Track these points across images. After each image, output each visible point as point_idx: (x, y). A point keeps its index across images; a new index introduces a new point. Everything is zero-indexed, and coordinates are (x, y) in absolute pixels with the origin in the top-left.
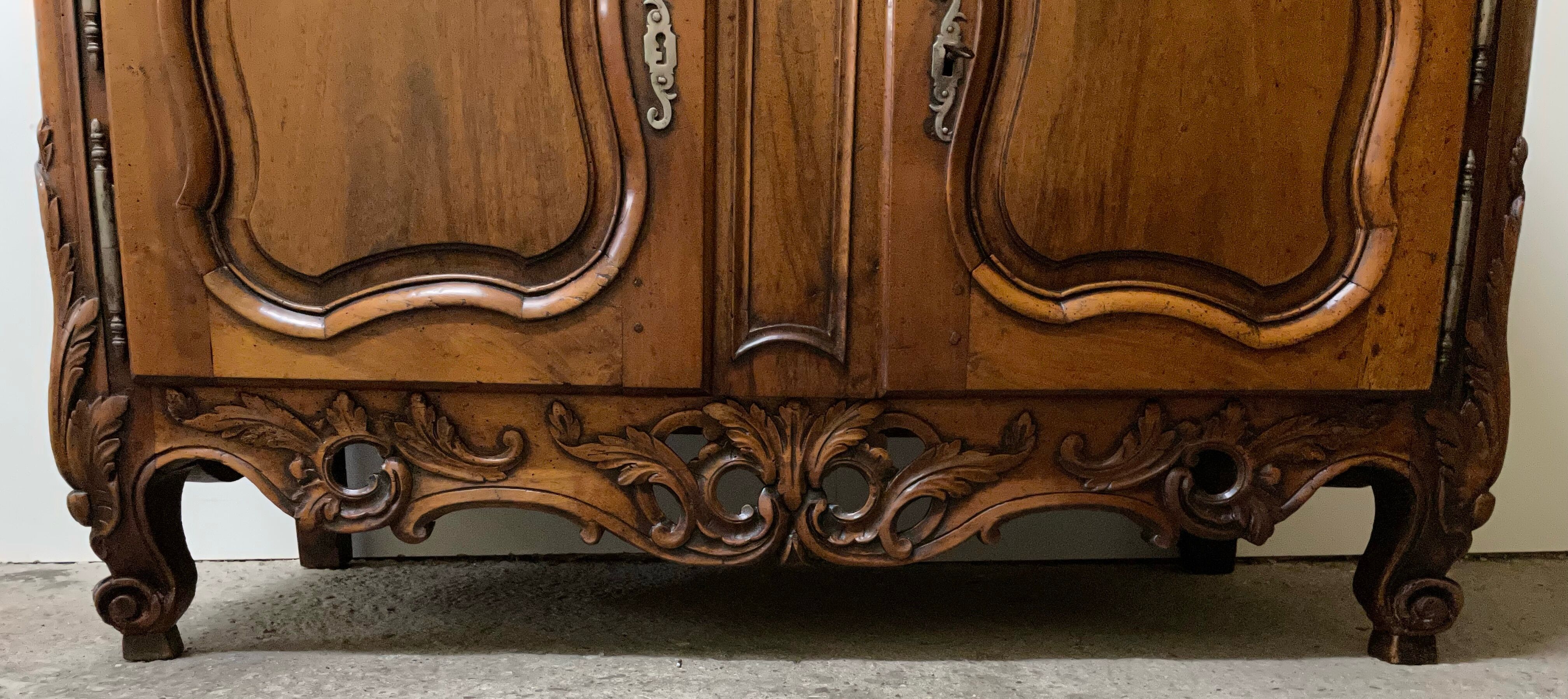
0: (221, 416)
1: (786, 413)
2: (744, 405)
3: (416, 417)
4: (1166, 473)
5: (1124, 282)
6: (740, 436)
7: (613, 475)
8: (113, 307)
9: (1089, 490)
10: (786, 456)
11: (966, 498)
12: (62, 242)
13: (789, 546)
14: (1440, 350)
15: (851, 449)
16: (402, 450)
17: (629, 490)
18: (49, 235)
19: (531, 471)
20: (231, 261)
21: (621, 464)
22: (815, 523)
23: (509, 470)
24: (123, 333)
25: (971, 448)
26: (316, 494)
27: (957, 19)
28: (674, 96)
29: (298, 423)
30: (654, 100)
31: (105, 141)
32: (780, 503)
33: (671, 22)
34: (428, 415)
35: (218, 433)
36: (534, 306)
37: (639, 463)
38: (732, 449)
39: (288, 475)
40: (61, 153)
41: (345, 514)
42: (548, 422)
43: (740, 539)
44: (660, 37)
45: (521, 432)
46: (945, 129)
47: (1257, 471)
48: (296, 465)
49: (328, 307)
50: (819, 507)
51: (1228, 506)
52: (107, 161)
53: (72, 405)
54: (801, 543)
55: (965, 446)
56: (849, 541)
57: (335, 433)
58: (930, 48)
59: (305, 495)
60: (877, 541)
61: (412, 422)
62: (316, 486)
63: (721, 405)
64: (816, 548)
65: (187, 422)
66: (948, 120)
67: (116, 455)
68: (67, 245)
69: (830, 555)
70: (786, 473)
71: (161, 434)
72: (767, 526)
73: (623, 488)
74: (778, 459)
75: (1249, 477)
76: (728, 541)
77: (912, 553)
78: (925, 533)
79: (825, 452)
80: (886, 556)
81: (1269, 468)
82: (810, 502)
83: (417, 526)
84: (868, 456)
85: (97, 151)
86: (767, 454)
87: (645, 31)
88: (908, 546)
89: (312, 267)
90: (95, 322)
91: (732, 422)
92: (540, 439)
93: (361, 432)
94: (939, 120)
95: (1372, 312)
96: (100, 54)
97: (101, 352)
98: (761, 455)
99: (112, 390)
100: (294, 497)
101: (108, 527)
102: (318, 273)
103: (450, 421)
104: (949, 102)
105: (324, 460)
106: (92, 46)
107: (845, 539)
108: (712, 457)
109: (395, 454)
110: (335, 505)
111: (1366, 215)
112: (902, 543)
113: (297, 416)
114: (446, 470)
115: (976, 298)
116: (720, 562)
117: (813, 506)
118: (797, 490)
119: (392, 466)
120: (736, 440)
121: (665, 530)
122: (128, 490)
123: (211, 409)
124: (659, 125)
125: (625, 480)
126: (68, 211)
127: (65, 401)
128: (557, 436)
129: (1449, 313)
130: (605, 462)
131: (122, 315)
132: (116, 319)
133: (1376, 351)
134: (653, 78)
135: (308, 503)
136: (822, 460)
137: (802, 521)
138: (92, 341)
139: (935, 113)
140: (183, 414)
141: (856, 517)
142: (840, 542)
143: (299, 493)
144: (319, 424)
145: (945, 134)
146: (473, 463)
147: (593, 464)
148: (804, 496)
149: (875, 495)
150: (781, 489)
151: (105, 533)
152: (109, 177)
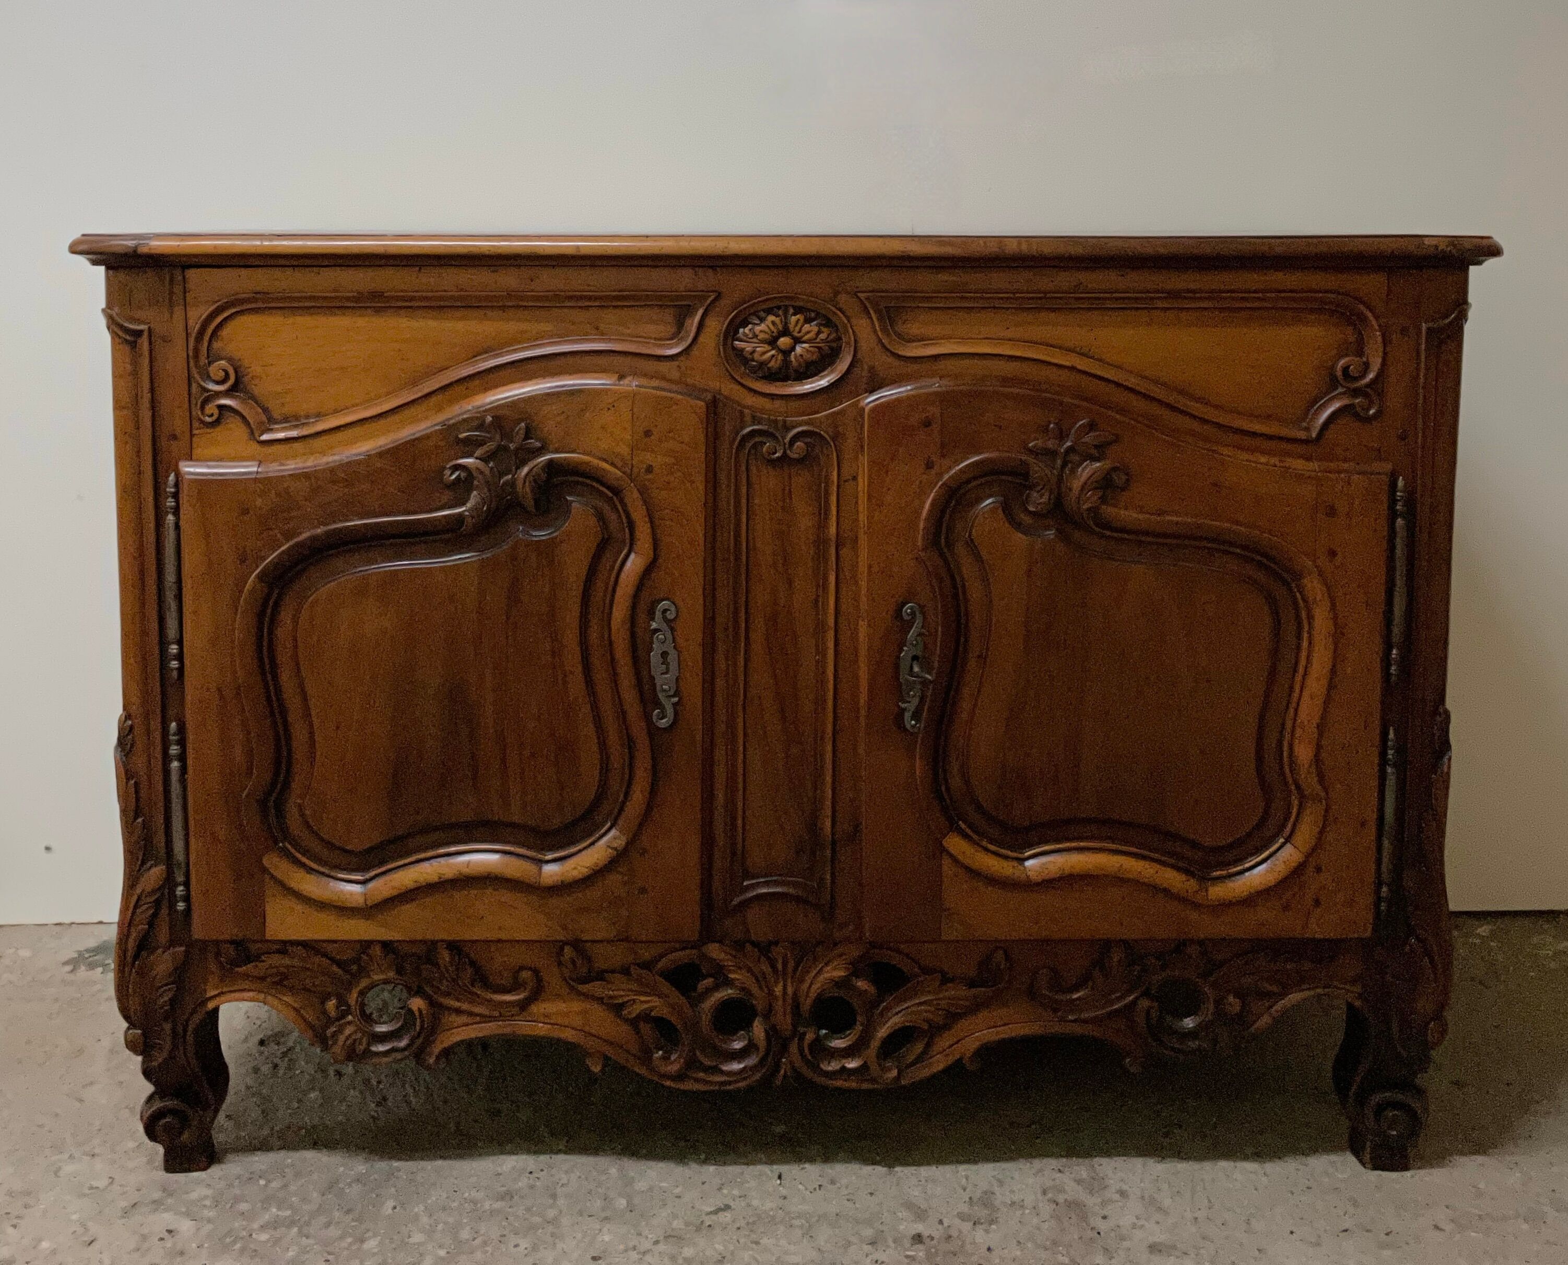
0: (266, 965)
1: (778, 952)
2: (739, 946)
3: (441, 962)
4: (1134, 1002)
5: (1082, 844)
6: (737, 973)
7: (617, 1009)
8: (180, 878)
9: (1062, 1020)
10: (778, 990)
11: (946, 1027)
12: (135, 818)
13: (782, 1072)
14: (1379, 900)
15: (839, 984)
16: (428, 990)
17: (634, 1023)
18: (124, 812)
19: (544, 1005)
20: (285, 839)
21: (626, 999)
22: (806, 1051)
23: (524, 1006)
24: (187, 899)
25: (952, 980)
26: (348, 1031)
27: (920, 635)
28: (676, 699)
29: (335, 968)
30: (658, 704)
31: (182, 743)
32: (772, 1032)
33: (674, 641)
34: (452, 959)
35: (263, 979)
36: (552, 871)
37: (643, 998)
38: (728, 983)
39: (325, 1012)
40: (139, 745)
41: (374, 1049)
42: (560, 964)
43: (736, 1066)
44: (664, 654)
45: (536, 972)
46: (913, 722)
47: (1218, 1002)
48: (331, 1004)
49: (368, 876)
50: (810, 1036)
51: (1192, 1034)
52: (182, 758)
53: (136, 957)
54: (794, 1069)
55: (946, 980)
56: (838, 1067)
57: (369, 976)
58: (898, 657)
59: (340, 1031)
60: (864, 1067)
61: (437, 965)
62: (349, 1023)
63: (717, 945)
64: (808, 1073)
65: (237, 969)
66: (916, 715)
67: (172, 1001)
68: (140, 820)
69: (822, 1080)
70: (779, 1005)
71: (213, 980)
72: (761, 1054)
73: (626, 1020)
74: (771, 993)
75: (1211, 1007)
76: (726, 1068)
77: (898, 1078)
78: (911, 1058)
79: (815, 987)
80: (873, 1080)
81: (1231, 998)
82: (802, 1030)
83: (438, 1058)
84: (855, 988)
85: (174, 750)
86: (761, 988)
87: (651, 650)
88: (894, 1073)
89: (357, 844)
90: (161, 888)
91: (728, 960)
92: (553, 978)
93: (391, 974)
94: (907, 715)
95: (1310, 870)
96: (181, 670)
97: (164, 911)
98: (755, 990)
99: (172, 943)
100: (329, 1032)
101: (159, 1058)
102: (360, 848)
103: (473, 963)
104: (915, 701)
105: (357, 1002)
106: (174, 664)
107: (834, 1066)
108: (709, 991)
109: (419, 992)
110: (365, 1041)
111: (1298, 787)
112: (890, 1069)
113: (332, 960)
114: (465, 1006)
115: (946, 862)
116: (717, 1088)
117: (804, 1034)
118: (789, 1019)
119: (417, 1003)
120: (732, 976)
121: (666, 1058)
122: (180, 1029)
123: (257, 958)
124: (663, 723)
125: (630, 1013)
126: (143, 793)
127: (130, 954)
128: (567, 975)
129: (1384, 868)
130: (611, 997)
131: (187, 884)
132: (181, 888)
133: (1317, 903)
134: (658, 688)
135: (342, 1038)
136: (813, 995)
137: (794, 1048)
138: (158, 903)
139: (904, 710)
140: (235, 963)
141: (844, 1046)
142: (830, 1068)
143: (333, 1029)
144: (355, 967)
145: (913, 726)
146: (490, 1001)
147: (600, 1000)
148: (795, 1026)
149: (862, 1024)
150: (773, 1019)
151: (155, 1064)
152: (183, 770)
